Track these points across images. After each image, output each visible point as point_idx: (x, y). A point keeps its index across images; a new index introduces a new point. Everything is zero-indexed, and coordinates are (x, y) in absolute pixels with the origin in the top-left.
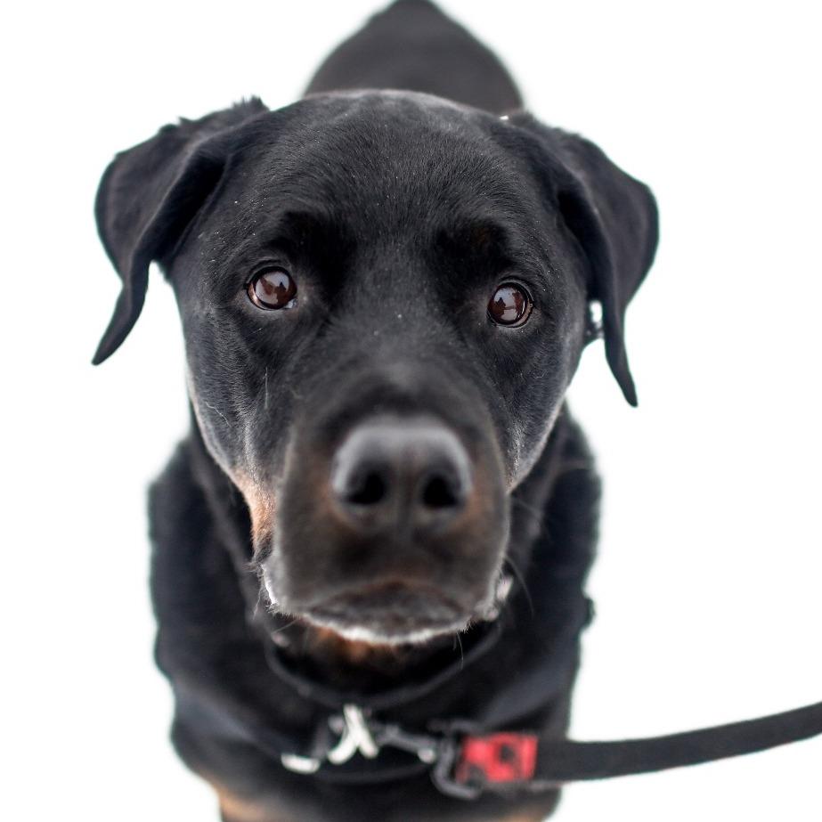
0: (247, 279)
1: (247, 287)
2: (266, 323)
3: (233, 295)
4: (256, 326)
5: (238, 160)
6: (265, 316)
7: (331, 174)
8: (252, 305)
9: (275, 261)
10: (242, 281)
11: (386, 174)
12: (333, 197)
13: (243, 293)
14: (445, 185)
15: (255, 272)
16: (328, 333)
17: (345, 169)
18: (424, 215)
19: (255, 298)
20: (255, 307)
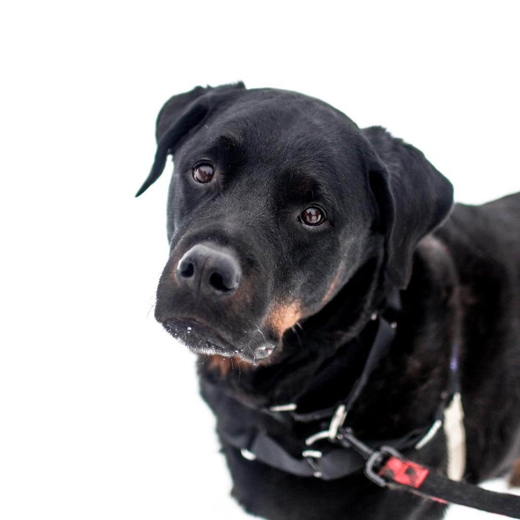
0: (193, 166)
1: (193, 169)
2: (195, 188)
3: (186, 171)
4: (191, 188)
5: (214, 110)
6: (196, 185)
7: (247, 125)
8: (192, 178)
9: (209, 161)
10: (192, 166)
11: (275, 134)
12: (245, 136)
13: (191, 171)
14: (300, 150)
15: (198, 164)
16: (217, 200)
17: (255, 125)
18: (284, 159)
19: (195, 176)
20: (193, 180)
